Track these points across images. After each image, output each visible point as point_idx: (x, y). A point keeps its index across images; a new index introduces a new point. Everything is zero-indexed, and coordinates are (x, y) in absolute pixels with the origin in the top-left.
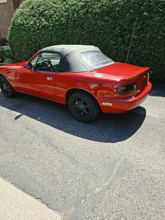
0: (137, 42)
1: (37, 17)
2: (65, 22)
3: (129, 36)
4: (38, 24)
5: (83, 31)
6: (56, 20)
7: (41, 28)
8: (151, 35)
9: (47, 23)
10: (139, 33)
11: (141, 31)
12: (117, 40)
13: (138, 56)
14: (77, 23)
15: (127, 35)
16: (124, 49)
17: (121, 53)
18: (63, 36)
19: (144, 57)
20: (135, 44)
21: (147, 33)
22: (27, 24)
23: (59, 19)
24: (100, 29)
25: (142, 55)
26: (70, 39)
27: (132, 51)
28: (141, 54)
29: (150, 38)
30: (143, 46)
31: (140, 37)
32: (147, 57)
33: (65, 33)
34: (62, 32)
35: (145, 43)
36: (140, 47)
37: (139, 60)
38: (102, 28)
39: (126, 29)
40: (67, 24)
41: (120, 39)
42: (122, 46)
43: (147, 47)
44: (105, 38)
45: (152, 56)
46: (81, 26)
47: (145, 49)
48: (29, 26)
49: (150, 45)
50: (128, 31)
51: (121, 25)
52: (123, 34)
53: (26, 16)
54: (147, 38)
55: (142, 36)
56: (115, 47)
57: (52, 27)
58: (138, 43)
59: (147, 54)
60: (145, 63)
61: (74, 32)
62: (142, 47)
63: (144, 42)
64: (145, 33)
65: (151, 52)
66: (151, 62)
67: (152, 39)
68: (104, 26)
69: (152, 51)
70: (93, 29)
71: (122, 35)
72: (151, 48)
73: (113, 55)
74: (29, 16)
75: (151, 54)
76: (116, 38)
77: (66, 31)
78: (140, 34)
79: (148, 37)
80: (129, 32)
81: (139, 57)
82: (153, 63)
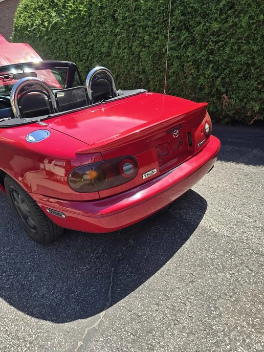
0: (220, 38)
1: (46, 9)
2: (85, 11)
3: (203, 27)
4: (46, 24)
5: (117, 26)
6: (72, 11)
7: (51, 30)
8: (251, 18)
9: (59, 19)
10: (224, 16)
11: (229, 12)
12: (179, 37)
13: (224, 69)
14: (105, 11)
15: (200, 23)
16: (194, 57)
17: (188, 67)
18: (85, 40)
19: (238, 72)
20: (217, 42)
21: (242, 15)
22: (32, 25)
23: (77, 7)
24: (146, 18)
25: (235, 68)
26: (95, 46)
27: (211, 59)
28: (231, 64)
29: (249, 25)
30: (236, 47)
31: (226, 25)
32: (246, 70)
33: (87, 34)
34: (82, 32)
35: (239, 39)
36: (227, 49)
37: (227, 80)
38: (150, 16)
39: (196, 10)
40: (89, 17)
41: (185, 34)
42: (190, 49)
43: (244, 48)
44: (156, 36)
45: (256, 69)
46: (113, 16)
47: (239, 53)
48: (34, 29)
49: (251, 41)
50: (200, 14)
51: (185, 4)
52: (191, 23)
53: (31, 11)
54: (242, 27)
55: (231, 24)
56: (175, 54)
57: (66, 25)
58: (223, 41)
59: (245, 64)
60: (240, 84)
61: (101, 30)
62: (232, 49)
63: (236, 37)
64: (238, 16)
65: (254, 58)
66: (256, 81)
67: (254, 26)
68: (153, 10)
69: (256, 55)
70: (133, 20)
71: (190, 26)
72: (253, 49)
73: (174, 73)
74: (35, 10)
75: (253, 64)
76: (178, 34)
77: (89, 30)
78: (227, 18)
79: (243, 25)
80: (204, 17)
81: (227, 71)
82: (259, 84)
